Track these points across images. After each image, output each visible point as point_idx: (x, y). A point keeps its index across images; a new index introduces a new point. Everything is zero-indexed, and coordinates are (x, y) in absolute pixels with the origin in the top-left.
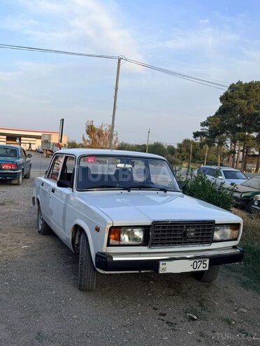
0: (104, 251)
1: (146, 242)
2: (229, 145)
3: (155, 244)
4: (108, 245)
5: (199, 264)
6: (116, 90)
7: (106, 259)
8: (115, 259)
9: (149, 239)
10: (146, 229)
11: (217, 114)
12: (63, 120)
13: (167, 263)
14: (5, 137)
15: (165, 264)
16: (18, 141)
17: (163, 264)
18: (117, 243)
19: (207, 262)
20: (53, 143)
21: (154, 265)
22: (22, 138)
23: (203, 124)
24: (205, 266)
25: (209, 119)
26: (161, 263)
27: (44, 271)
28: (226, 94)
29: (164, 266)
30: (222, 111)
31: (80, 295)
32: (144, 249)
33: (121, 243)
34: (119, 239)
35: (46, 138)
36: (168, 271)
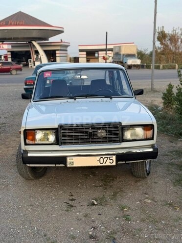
5: (105, 160)
10: (56, 131)
13: (73, 158)
14: (85, 53)
16: (96, 55)
19: (114, 158)
20: (123, 55)
21: (63, 160)
22: (100, 53)
24: (111, 161)
33: (36, 142)
35: (116, 50)
36: (75, 165)
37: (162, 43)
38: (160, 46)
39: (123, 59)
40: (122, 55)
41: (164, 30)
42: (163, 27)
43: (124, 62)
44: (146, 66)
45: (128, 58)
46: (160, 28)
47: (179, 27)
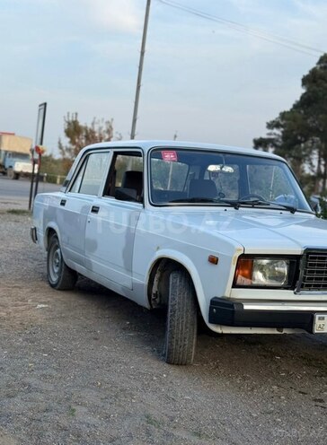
0: (227, 295)
1: (292, 282)
2: (315, 162)
3: (307, 286)
4: (235, 285)
6: (142, 53)
7: (232, 306)
8: (247, 307)
9: (297, 277)
11: (295, 106)
12: (45, 104)
15: (323, 318)
17: (320, 319)
18: (247, 282)
23: (271, 125)
25: (283, 115)
26: (317, 316)
27: (96, 339)
28: (313, 72)
29: (321, 322)
30: (304, 103)
31: (174, 372)
32: (288, 294)
33: (255, 283)
34: (250, 276)
37: (73, 142)
38: (69, 146)
39: (5, 160)
40: (3, 153)
41: (79, 119)
42: (76, 114)
43: (7, 166)
44: (47, 177)
45: (15, 159)
46: (71, 115)
47: (103, 119)
